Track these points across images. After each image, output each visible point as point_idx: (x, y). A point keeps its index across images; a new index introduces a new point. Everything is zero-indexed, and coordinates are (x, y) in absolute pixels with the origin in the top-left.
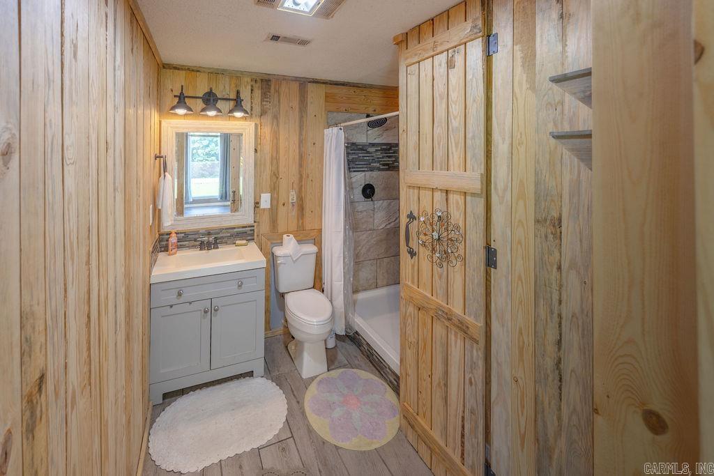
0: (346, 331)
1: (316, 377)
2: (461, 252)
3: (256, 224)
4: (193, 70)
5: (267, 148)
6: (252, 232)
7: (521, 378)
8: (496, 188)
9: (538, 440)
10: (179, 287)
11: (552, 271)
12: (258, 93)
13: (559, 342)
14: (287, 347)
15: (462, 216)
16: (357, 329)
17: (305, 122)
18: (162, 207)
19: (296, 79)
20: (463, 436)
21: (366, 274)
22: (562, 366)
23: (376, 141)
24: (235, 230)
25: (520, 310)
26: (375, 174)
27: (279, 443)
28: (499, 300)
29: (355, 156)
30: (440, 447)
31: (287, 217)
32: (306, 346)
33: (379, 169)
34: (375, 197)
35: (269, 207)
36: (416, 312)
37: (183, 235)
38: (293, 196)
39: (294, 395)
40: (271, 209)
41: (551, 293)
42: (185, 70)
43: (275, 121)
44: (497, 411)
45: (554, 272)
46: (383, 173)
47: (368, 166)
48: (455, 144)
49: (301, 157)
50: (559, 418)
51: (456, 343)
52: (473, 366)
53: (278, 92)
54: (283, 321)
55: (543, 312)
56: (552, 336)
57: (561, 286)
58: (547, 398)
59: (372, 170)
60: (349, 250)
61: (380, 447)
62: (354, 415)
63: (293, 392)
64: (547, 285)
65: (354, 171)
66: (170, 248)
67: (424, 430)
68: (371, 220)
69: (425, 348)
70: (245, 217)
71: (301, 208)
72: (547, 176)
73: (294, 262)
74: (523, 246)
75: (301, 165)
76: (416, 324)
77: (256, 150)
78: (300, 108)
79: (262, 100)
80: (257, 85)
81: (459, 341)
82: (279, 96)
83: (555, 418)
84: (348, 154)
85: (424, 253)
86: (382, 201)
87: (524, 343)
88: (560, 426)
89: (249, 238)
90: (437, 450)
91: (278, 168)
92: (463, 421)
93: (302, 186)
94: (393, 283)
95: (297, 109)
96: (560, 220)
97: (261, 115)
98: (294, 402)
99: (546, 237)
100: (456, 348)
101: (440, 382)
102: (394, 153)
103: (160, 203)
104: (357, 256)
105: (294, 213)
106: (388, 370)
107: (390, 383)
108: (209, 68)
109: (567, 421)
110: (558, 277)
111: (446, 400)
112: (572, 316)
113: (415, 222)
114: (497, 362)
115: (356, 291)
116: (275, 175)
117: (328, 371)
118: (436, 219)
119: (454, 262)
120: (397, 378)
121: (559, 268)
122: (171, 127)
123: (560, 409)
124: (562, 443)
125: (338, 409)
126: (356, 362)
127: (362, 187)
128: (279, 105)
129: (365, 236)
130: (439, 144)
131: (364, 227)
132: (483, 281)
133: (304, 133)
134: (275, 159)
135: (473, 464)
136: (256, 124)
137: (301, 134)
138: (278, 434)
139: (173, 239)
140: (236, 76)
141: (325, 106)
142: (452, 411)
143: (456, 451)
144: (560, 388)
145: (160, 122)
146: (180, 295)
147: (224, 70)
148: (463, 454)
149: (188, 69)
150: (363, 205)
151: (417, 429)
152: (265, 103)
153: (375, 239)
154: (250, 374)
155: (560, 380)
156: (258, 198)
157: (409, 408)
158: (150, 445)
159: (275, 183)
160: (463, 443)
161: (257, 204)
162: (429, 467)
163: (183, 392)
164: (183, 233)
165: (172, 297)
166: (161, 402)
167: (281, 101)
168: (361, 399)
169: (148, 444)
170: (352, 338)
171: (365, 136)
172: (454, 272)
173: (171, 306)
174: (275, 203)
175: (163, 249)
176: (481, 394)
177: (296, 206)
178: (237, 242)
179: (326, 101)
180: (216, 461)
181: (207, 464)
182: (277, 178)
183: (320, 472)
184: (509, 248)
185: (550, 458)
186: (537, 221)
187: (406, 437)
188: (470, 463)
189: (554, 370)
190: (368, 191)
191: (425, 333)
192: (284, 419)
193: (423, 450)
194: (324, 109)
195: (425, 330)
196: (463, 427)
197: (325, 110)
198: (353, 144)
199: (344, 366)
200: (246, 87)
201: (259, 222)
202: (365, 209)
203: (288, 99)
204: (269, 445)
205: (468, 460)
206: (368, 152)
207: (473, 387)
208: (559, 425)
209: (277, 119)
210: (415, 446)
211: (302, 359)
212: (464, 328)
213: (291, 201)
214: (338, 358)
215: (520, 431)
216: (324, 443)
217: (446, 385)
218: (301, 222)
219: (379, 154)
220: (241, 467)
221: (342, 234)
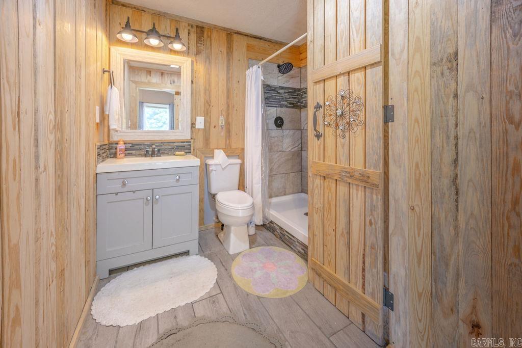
0: (263, 221)
1: (240, 253)
2: (362, 118)
3: (192, 141)
4: (139, 9)
5: (201, 81)
6: (189, 147)
7: (418, 206)
8: (393, 54)
9: (434, 253)
10: (124, 177)
11: (448, 102)
12: (193, 37)
13: (456, 161)
14: (217, 236)
15: (363, 88)
16: (272, 219)
17: (231, 64)
18: (109, 112)
19: (224, 29)
20: (364, 270)
21: (278, 184)
22: (459, 181)
23: (284, 85)
24: (175, 144)
25: (417, 146)
26: (284, 109)
27: (211, 298)
28: (397, 146)
29: (270, 94)
30: (344, 285)
31: (217, 135)
32: (233, 228)
33: (286, 106)
34: (284, 126)
35: (203, 127)
36: (322, 182)
37: (131, 145)
38: (222, 121)
39: (223, 265)
40: (205, 130)
41: (448, 121)
42: (132, 8)
43: (208, 60)
44: (394, 242)
45: (450, 101)
46: (290, 109)
47: (279, 103)
48: (356, 30)
49: (228, 91)
50: (456, 227)
51: (357, 195)
52: (373, 208)
53: (210, 37)
54: (214, 219)
55: (438, 140)
56: (448, 157)
57: (457, 110)
58: (444, 214)
59: (281, 106)
60: (265, 163)
61: (295, 294)
62: (271, 275)
63: (222, 263)
64: (443, 115)
65: (269, 106)
66: (118, 153)
67: (330, 275)
68: (281, 144)
69: (330, 208)
70: (183, 134)
71: (229, 131)
72: (443, 21)
73: (223, 169)
74: (420, 93)
75: (228, 97)
76: (322, 192)
77: (192, 82)
78: (227, 53)
79: (197, 42)
80: (193, 30)
81: (360, 192)
82: (211, 40)
83: (451, 228)
84: (265, 92)
85: (329, 133)
86: (288, 131)
87: (420, 173)
88: (457, 235)
89: (187, 151)
90: (341, 288)
91: (210, 97)
92: (364, 257)
93: (229, 113)
94: (296, 191)
95: (225, 53)
96: (456, 54)
97: (197, 54)
98: (223, 269)
99: (442, 74)
100: (358, 197)
101: (343, 232)
102: (297, 95)
103: (108, 109)
104: (271, 170)
105: (223, 134)
106: (297, 243)
107: (299, 253)
108: (153, 10)
109: (464, 227)
110: (454, 104)
111: (348, 245)
112: (470, 133)
113: (321, 110)
114: (395, 200)
115: (270, 197)
116: (208, 103)
117: (250, 248)
118: (339, 98)
119: (356, 129)
120: (305, 247)
121: (456, 96)
122: (119, 53)
123: (456, 219)
124: (460, 248)
125: (259, 272)
126: (272, 242)
127: (275, 118)
128: (211, 48)
129: (277, 155)
130: (342, 38)
131: (276, 149)
132: (381, 135)
133: (231, 72)
134: (208, 91)
135: (373, 289)
136: (192, 62)
137: (228, 73)
138: (209, 292)
139: (121, 146)
140: (176, 20)
141: (247, 54)
142: (353, 253)
143: (358, 284)
144: (457, 201)
145: (109, 48)
146: (124, 184)
147: (164, 13)
148: (364, 285)
149: (135, 8)
150: (276, 132)
151: (323, 275)
152: (199, 45)
153: (284, 159)
154: (187, 253)
155: (457, 193)
156: (194, 120)
157: (317, 262)
158: (93, 308)
159: (207, 110)
160: (364, 276)
161: (193, 125)
162: (334, 303)
163: (128, 268)
164: (130, 143)
165: (117, 186)
166: (107, 276)
167: (213, 45)
168: (277, 264)
169: (90, 307)
170: (268, 226)
171: (277, 80)
172: (355, 137)
173: (117, 194)
174: (208, 125)
175: (112, 156)
176: (380, 230)
177: (224, 129)
178: (177, 153)
179: (248, 50)
180: (153, 315)
181: (145, 317)
182: (209, 105)
183: (245, 315)
184: (405, 99)
185: (447, 265)
186: (433, 64)
187: (314, 286)
188: (371, 290)
189: (451, 186)
190: (279, 122)
191: (330, 197)
192: (215, 281)
193: (329, 291)
194: (246, 55)
195: (330, 194)
196: (364, 263)
197: (247, 57)
198: (268, 86)
199: (263, 245)
200: (184, 30)
201: (195, 139)
202: (277, 135)
203: (218, 45)
204: (201, 300)
205: (369, 288)
206: (279, 93)
207: (373, 226)
208: (455, 234)
209: (209, 59)
210: (322, 292)
211: (229, 242)
212: (365, 179)
213: (220, 124)
214: (258, 240)
215: (416, 250)
216: (248, 295)
217: (349, 233)
218: (228, 142)
219: (287, 96)
220: (175, 317)
221: (260, 148)
